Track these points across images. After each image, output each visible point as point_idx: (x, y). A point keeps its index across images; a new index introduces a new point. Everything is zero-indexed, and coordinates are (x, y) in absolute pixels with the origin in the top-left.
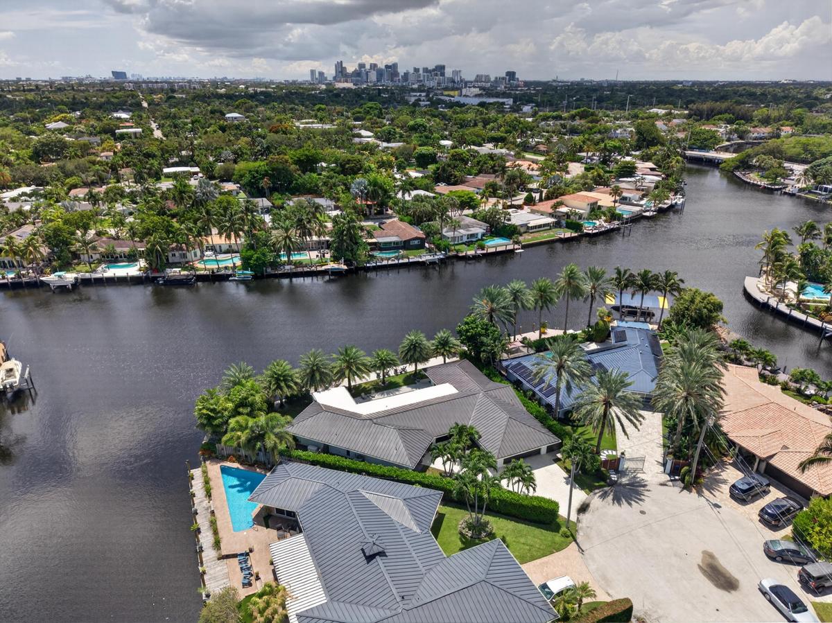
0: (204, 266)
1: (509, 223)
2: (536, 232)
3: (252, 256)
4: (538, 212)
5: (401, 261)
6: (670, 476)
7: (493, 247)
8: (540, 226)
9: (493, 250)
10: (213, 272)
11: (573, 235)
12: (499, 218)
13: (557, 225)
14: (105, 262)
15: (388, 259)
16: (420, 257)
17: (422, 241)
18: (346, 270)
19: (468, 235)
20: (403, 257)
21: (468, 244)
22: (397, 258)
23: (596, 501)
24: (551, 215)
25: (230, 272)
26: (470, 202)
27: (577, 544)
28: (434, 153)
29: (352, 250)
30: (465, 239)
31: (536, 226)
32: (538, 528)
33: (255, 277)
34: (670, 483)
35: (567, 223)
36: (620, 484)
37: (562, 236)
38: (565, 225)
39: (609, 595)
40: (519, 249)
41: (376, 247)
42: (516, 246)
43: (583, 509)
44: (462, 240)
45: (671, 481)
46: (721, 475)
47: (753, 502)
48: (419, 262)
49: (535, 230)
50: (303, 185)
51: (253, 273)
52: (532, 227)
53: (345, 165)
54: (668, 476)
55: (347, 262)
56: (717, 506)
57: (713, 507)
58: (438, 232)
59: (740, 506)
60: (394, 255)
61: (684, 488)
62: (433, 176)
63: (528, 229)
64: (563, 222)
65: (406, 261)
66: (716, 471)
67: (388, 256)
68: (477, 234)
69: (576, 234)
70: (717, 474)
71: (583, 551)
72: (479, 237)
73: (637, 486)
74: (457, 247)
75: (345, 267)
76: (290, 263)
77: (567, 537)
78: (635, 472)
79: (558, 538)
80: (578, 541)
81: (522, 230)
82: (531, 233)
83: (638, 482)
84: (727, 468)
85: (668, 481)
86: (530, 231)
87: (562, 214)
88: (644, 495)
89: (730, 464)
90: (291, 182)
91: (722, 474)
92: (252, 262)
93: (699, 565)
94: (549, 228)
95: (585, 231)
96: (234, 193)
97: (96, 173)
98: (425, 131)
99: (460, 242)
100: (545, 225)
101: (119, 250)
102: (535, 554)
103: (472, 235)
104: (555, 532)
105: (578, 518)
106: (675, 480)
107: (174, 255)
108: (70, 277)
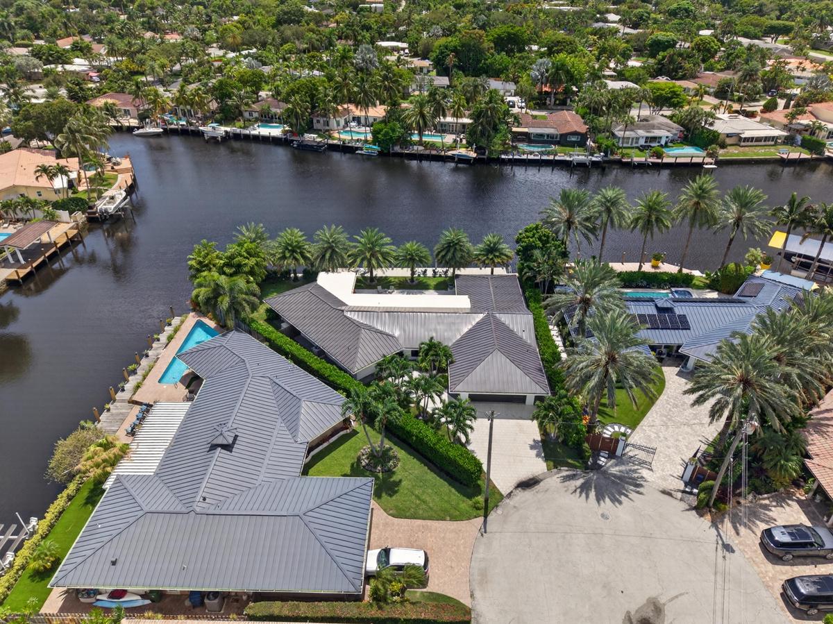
0: (340, 136)
1: (711, 128)
2: (751, 146)
3: (381, 130)
4: (769, 121)
5: (545, 157)
6: (686, 486)
7: (673, 157)
8: (759, 139)
9: (672, 160)
10: (344, 143)
11: (804, 156)
12: (698, 121)
13: (789, 141)
14: (262, 121)
15: (531, 153)
16: (570, 156)
17: (584, 137)
18: (474, 158)
19: (647, 138)
20: (548, 154)
21: (642, 149)
22: (542, 153)
23: (554, 481)
24: (785, 127)
25: (359, 145)
26: (672, 98)
27: (485, 522)
28: (673, 40)
29: (489, 136)
30: (642, 142)
31: (753, 138)
32: (450, 484)
33: (381, 154)
34: (679, 495)
35: (804, 140)
36: (605, 473)
37: (785, 156)
38: (799, 143)
39: (472, 596)
40: (711, 164)
41: (527, 138)
42: (708, 160)
43: (528, 484)
44: (637, 143)
45: (684, 492)
46: (770, 510)
47: (792, 565)
48: (566, 161)
49: (749, 144)
50: (490, 66)
51: (379, 149)
52: (746, 139)
53: (552, 47)
54: (683, 485)
55: (479, 150)
56: (728, 548)
57: (720, 547)
58: (608, 129)
59: (766, 561)
60: (540, 149)
61: (696, 508)
62: (655, 67)
63: (739, 140)
64: (799, 138)
65: (551, 157)
66: (767, 502)
67: (532, 149)
68: (660, 138)
69: (809, 157)
70: (766, 507)
71: (485, 532)
72: (663, 142)
73: (628, 483)
74: (625, 151)
75: (474, 155)
76: (420, 143)
77: (478, 509)
78: (640, 464)
79: (465, 504)
80: (488, 518)
81: (728, 141)
82: (742, 146)
83: (634, 479)
84: (789, 505)
85: (679, 491)
86: (742, 144)
87: (803, 127)
88: (627, 496)
89: (799, 502)
90: (479, 61)
91: (773, 509)
92: (380, 136)
93: (628, 613)
94: (773, 143)
95: (827, 154)
96: (425, 71)
97: (310, 41)
98: (687, 17)
99: (634, 145)
100: (767, 139)
101: (273, 110)
102: (421, 512)
103: (654, 139)
104: (468, 498)
105: (512, 492)
106: (691, 493)
107: (318, 122)
108: (222, 130)
